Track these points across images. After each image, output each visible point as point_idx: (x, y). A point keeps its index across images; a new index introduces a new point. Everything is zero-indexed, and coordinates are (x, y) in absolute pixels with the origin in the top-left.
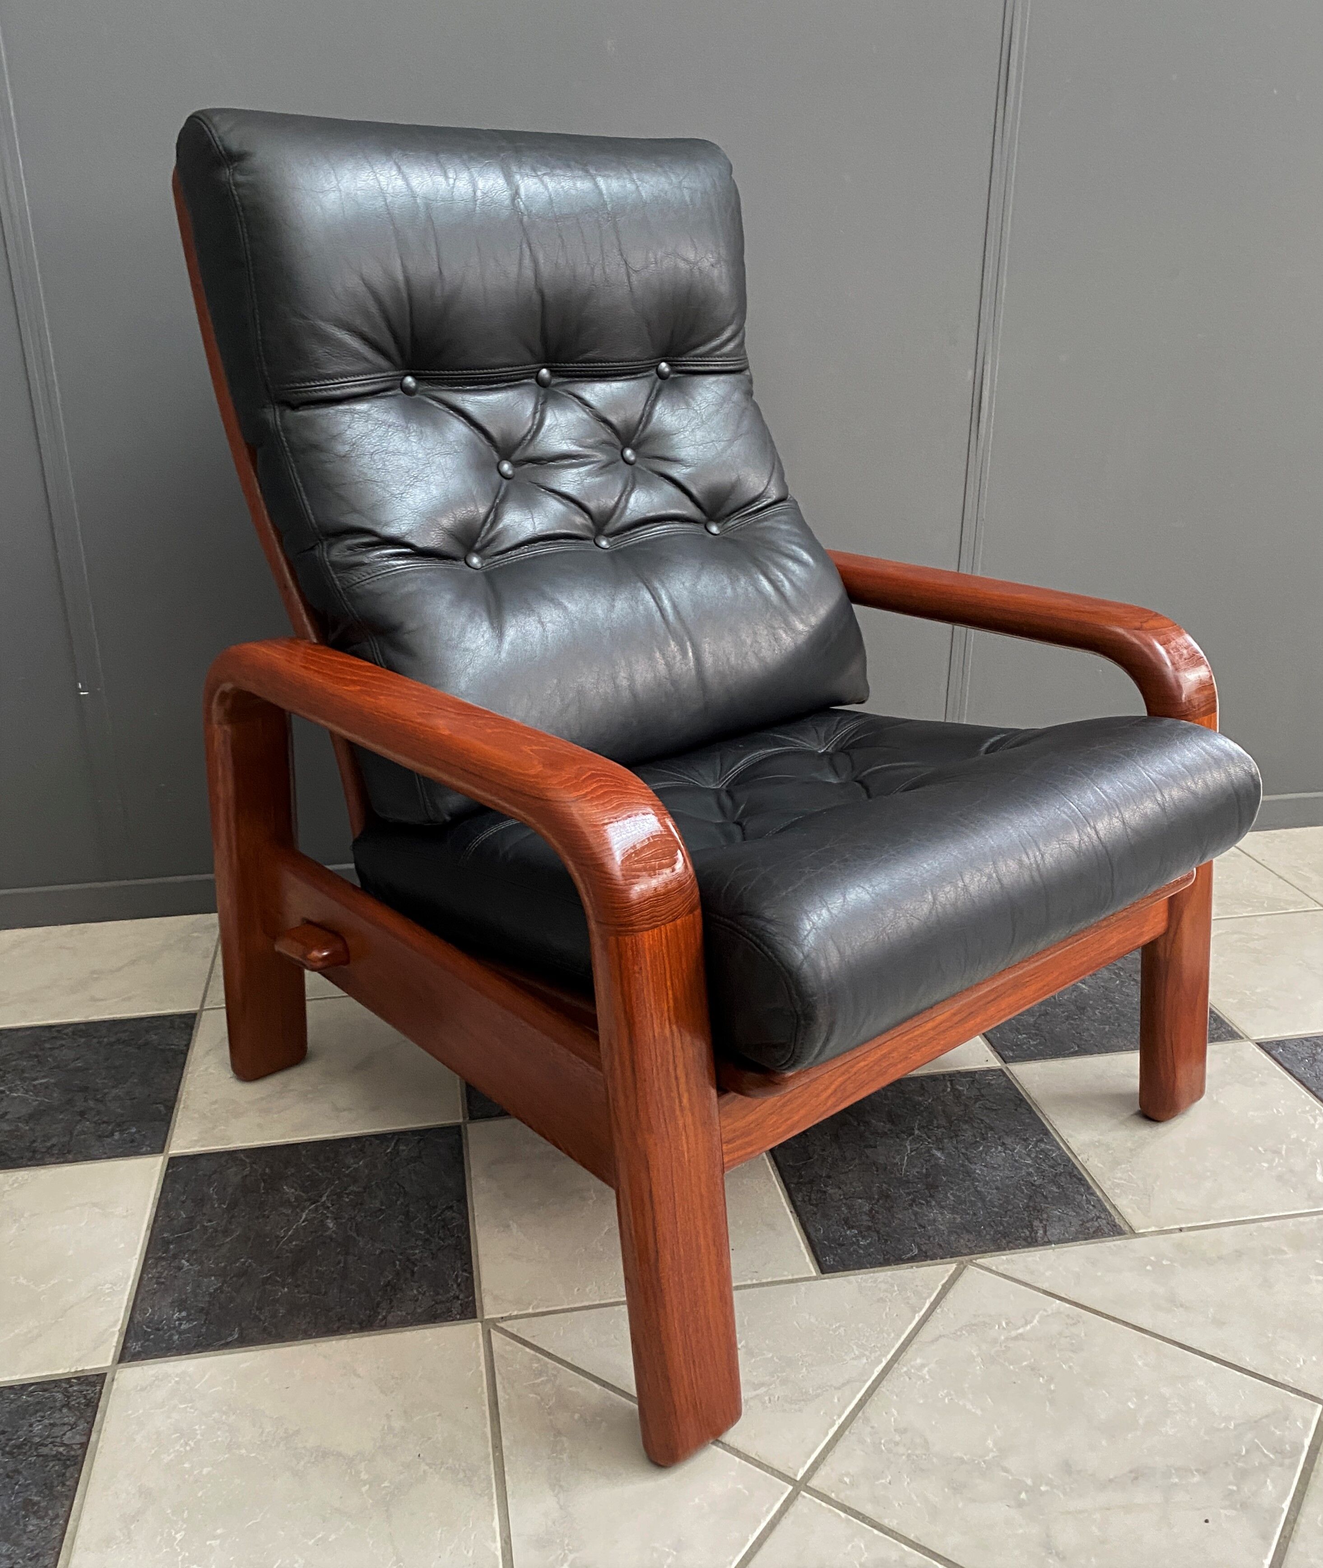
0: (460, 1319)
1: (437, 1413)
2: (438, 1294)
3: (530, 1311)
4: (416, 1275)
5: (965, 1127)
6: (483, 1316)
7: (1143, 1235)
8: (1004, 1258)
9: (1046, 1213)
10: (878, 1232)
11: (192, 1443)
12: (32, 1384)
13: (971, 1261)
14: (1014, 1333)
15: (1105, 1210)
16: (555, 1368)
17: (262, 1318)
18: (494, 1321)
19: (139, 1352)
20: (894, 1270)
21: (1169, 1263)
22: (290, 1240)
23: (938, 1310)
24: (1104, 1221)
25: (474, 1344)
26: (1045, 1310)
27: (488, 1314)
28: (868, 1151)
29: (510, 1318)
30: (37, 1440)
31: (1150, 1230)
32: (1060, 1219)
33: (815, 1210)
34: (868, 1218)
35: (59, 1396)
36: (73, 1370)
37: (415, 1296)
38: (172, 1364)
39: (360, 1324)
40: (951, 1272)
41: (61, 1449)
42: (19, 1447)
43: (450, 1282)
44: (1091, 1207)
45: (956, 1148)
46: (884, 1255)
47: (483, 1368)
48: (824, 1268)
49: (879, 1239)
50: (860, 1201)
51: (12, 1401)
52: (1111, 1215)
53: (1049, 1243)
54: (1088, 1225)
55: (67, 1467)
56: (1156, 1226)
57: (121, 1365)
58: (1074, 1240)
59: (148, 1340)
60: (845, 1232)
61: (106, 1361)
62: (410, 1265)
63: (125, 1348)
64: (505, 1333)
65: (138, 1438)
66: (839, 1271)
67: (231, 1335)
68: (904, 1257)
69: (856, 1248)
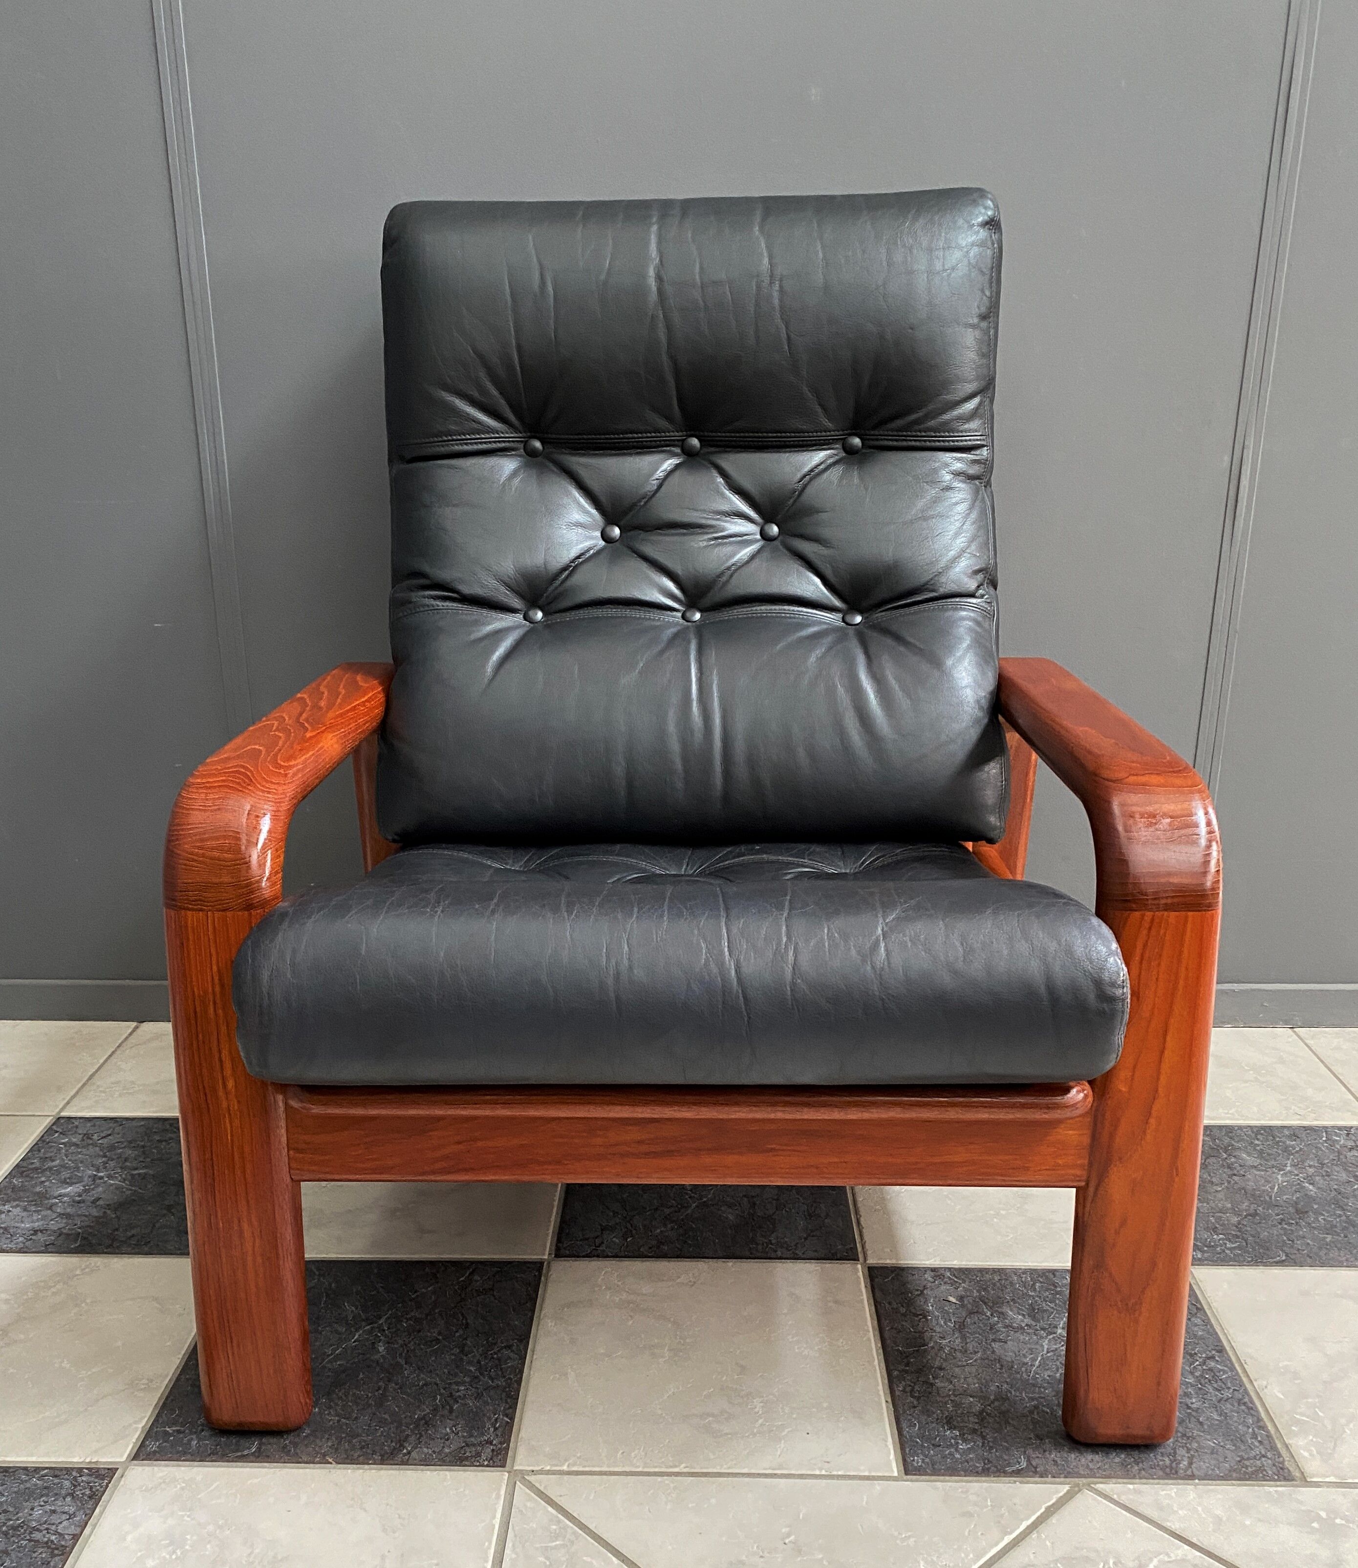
0: (487, 1466)
1: (435, 1562)
2: (471, 1436)
3: (565, 1468)
4: (454, 1415)
6: (513, 1466)
7: (1317, 1485)
8: (1131, 1487)
9: (1197, 1442)
10: (984, 1438)
11: (179, 1552)
12: (45, 1469)
13: (1089, 1485)
15: (1274, 1448)
16: (574, 1533)
18: (523, 1472)
19: (155, 1452)
20: (993, 1482)
21: (1343, 1522)
22: (337, 1358)
23: (1034, 1535)
24: (1270, 1461)
25: (494, 1496)
26: (1168, 1555)
27: (520, 1465)
28: (996, 1346)
29: (542, 1472)
30: (34, 1524)
31: (1327, 1480)
32: (1214, 1452)
33: (915, 1403)
34: (976, 1420)
35: (67, 1483)
36: (88, 1460)
37: (447, 1434)
38: (183, 1468)
39: (382, 1456)
40: (1061, 1494)
41: (53, 1538)
42: (15, 1528)
43: (488, 1425)
44: (1257, 1444)
46: (985, 1464)
47: (497, 1524)
48: (909, 1469)
49: (983, 1443)
50: (971, 1399)
51: (23, 1482)
52: (1280, 1455)
53: (1192, 1477)
54: (1247, 1463)
55: (53, 1556)
56: (1336, 1476)
57: (135, 1462)
58: (1229, 1478)
59: (165, 1442)
60: (945, 1431)
61: (122, 1456)
62: (451, 1402)
63: (142, 1445)
64: (531, 1486)
65: (129, 1538)
66: (926, 1474)
67: (249, 1448)
68: (1008, 1469)
69: (953, 1451)
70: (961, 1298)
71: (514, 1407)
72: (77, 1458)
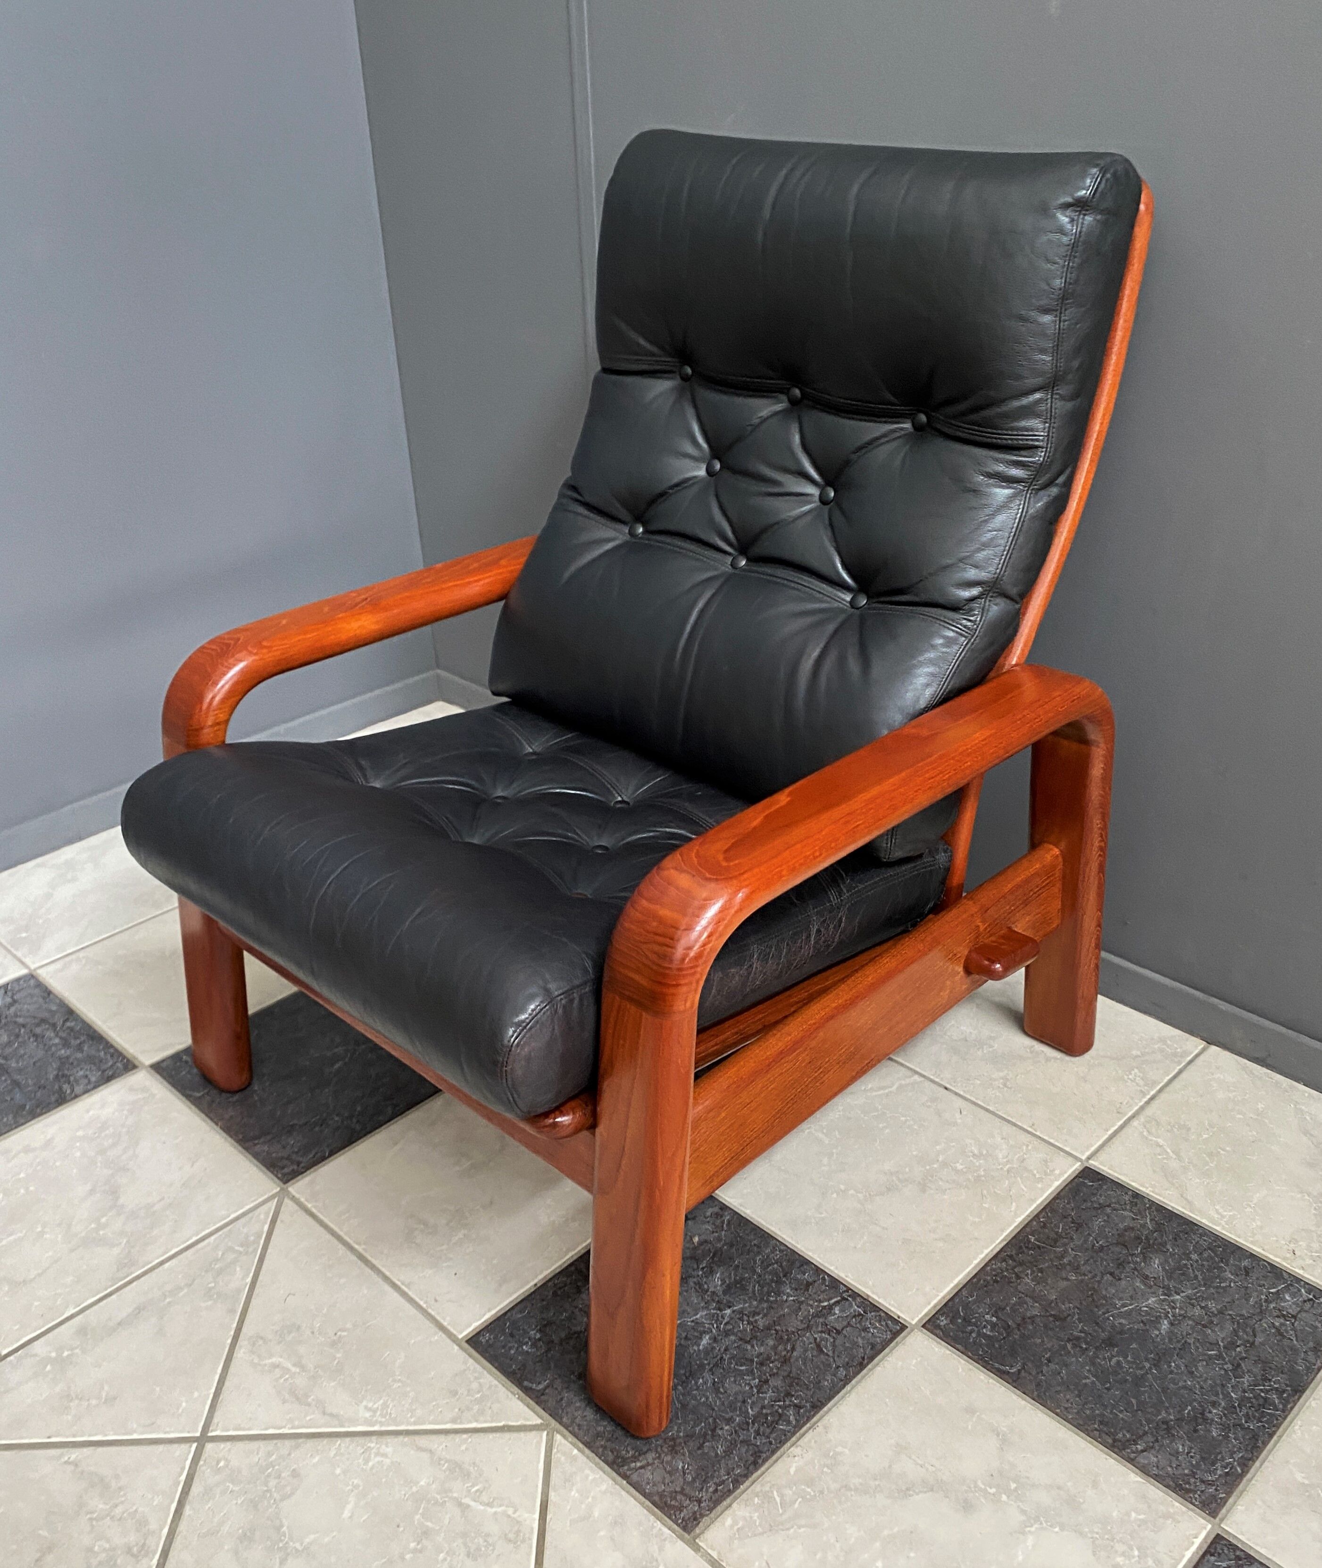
0: (278, 1178)
2: (297, 1153)
4: (309, 1134)
5: (771, 1343)
6: (289, 1186)
7: (697, 1549)
8: (575, 1452)
9: (674, 1457)
10: (548, 1351)
13: (554, 1431)
14: (467, 1501)
15: (717, 1502)
18: (288, 1194)
19: (164, 1068)
20: (505, 1382)
22: (310, 1059)
24: (697, 1508)
26: (517, 1510)
27: (294, 1187)
29: (297, 1201)
30: (72, 1078)
31: (710, 1551)
32: (672, 1473)
33: (549, 1298)
34: (564, 1336)
35: (111, 1063)
36: (133, 1053)
37: (289, 1144)
38: (159, 1086)
39: (244, 1137)
40: (529, 1423)
41: (68, 1091)
42: (63, 1076)
43: (314, 1152)
44: (711, 1490)
45: (726, 1350)
46: (518, 1369)
48: (472, 1340)
49: (541, 1355)
52: (711, 1509)
54: (680, 1497)
55: (57, 1101)
56: (719, 1552)
57: (149, 1068)
58: (650, 1493)
59: (176, 1064)
60: (533, 1330)
61: (150, 1061)
62: (319, 1124)
63: (165, 1060)
64: (278, 1207)
65: (92, 1112)
66: (477, 1351)
68: (526, 1383)
69: (516, 1345)
70: (701, 1243)
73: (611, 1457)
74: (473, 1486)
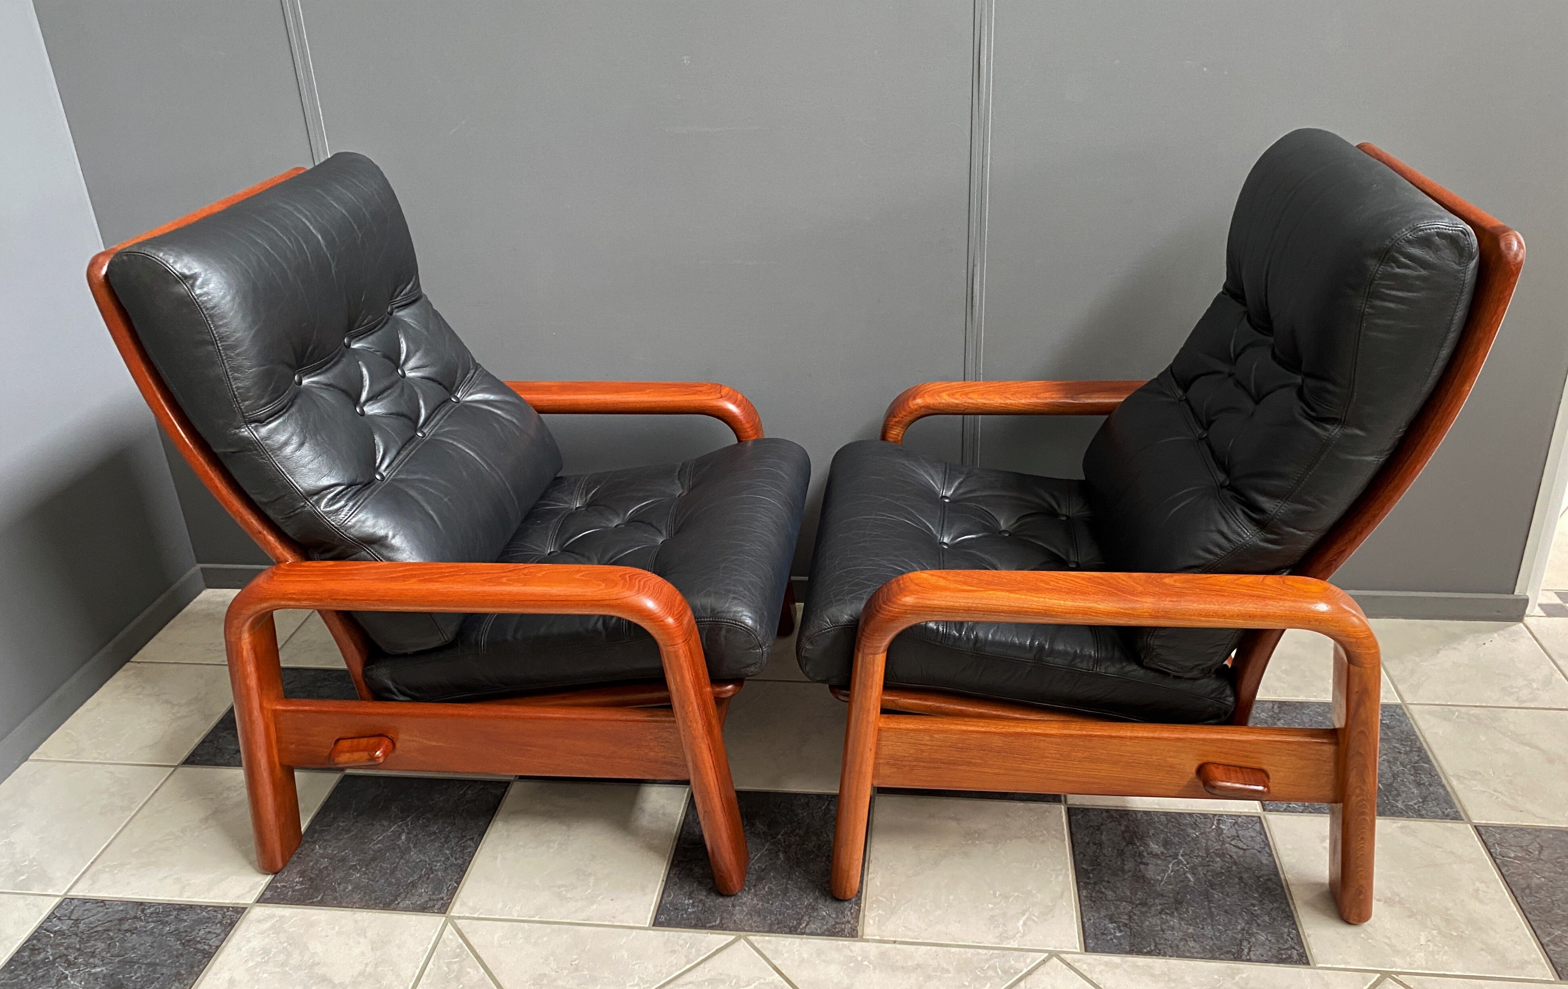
0: (436, 913)
2: (434, 894)
3: (477, 915)
4: (429, 881)
5: (814, 838)
6: (450, 913)
7: (867, 941)
8: (768, 938)
9: (818, 912)
10: (704, 905)
11: (267, 958)
12: (210, 906)
13: (746, 936)
15: (857, 917)
16: (467, 953)
17: (338, 890)
18: (454, 917)
19: (269, 898)
20: (696, 932)
21: (867, 963)
22: (378, 842)
23: (702, 965)
24: (850, 926)
25: (434, 930)
26: (765, 979)
27: (454, 912)
29: (463, 917)
30: (198, 939)
31: (874, 938)
32: (823, 918)
33: (678, 881)
35: (220, 916)
36: (233, 902)
37: (422, 893)
38: (280, 909)
39: (384, 905)
40: (728, 941)
41: (206, 947)
42: (189, 941)
43: (445, 888)
44: (850, 914)
45: (796, 853)
46: (697, 921)
47: (430, 946)
48: (656, 923)
49: (702, 909)
52: (857, 922)
53: (804, 933)
54: (838, 926)
55: (204, 958)
56: (879, 935)
57: (257, 904)
58: (822, 934)
59: (275, 892)
61: (251, 900)
62: (430, 873)
63: (263, 894)
64: (455, 926)
65: (243, 949)
66: (664, 926)
67: (317, 897)
68: (708, 925)
69: (684, 912)
71: (462, 877)
72: (228, 899)
73: (788, 930)
74: (731, 982)
